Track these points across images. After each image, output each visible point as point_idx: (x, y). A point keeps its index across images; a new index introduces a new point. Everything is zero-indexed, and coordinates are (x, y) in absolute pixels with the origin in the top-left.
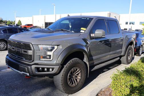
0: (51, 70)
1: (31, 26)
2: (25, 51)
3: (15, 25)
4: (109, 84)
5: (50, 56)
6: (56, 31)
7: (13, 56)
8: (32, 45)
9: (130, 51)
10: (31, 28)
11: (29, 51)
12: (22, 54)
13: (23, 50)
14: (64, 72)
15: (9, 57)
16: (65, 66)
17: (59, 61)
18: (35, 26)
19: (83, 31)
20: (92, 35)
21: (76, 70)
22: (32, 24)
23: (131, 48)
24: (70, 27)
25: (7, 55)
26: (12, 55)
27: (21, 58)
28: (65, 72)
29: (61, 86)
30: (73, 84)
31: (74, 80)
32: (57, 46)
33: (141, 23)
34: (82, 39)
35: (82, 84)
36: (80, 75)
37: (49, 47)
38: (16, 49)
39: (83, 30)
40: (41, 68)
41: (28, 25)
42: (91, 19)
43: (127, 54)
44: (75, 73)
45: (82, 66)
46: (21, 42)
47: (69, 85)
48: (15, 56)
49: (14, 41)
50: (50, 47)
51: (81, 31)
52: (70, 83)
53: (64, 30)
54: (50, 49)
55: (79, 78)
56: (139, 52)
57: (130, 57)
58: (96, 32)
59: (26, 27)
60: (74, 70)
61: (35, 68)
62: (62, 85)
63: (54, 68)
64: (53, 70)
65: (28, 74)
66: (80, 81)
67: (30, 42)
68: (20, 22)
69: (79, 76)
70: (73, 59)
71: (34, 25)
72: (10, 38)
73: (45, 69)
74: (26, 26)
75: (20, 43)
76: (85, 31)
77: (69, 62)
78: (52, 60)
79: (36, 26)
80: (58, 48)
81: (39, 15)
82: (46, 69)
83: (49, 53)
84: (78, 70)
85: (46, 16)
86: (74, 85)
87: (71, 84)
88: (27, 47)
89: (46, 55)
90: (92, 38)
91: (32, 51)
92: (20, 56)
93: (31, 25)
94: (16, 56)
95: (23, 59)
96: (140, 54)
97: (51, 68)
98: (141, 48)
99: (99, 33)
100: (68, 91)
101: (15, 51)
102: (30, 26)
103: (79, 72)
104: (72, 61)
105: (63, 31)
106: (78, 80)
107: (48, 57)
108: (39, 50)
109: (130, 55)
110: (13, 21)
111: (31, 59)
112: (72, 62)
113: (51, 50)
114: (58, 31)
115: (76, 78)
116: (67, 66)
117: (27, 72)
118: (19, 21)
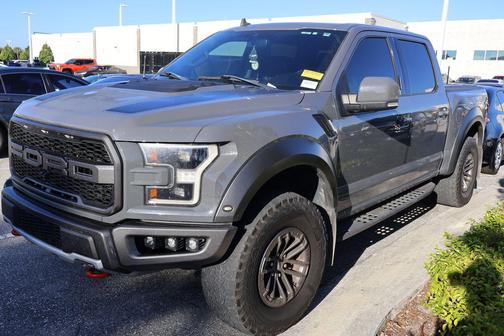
0: (193, 244)
1: (91, 67)
2: (81, 170)
3: (32, 62)
4: (412, 291)
5: (189, 188)
6: (203, 85)
7: (29, 187)
8: (113, 142)
9: (469, 157)
10: (89, 74)
11: (100, 168)
12: (69, 178)
13: (74, 164)
14: (245, 251)
15: (14, 188)
16: (250, 228)
17: (226, 209)
18: (105, 67)
19: (313, 85)
20: (346, 100)
21: (292, 239)
22: (92, 58)
23: (474, 146)
24: (255, 66)
25: (8, 183)
26: (27, 181)
27: (68, 197)
28: (249, 252)
29: (235, 307)
30: (277, 295)
31: (280, 279)
32: (215, 147)
33: (479, 55)
34: (314, 116)
35: (310, 293)
36: (302, 258)
37: (185, 153)
38: (44, 160)
39: (311, 79)
40: (150, 239)
41: (79, 62)
42: (338, 35)
43: (461, 169)
44: (287, 253)
45: (314, 226)
46: (63, 130)
47: (265, 300)
48: (38, 186)
49: (36, 126)
50: (187, 150)
51: (305, 84)
52: (269, 293)
53: (233, 78)
54: (187, 158)
55: (301, 270)
56: (494, 159)
57: (468, 178)
58: (362, 88)
59: (70, 70)
60: (283, 240)
61: (129, 237)
62: (239, 305)
63: (206, 238)
64: (200, 245)
65: (99, 264)
66: (303, 284)
67: (104, 131)
68: (47, 50)
69: (301, 264)
70: (280, 198)
71: (100, 62)
72: (16, 112)
73: (170, 240)
74: (72, 67)
75: (62, 135)
76: (319, 81)
77: (265, 211)
78: (196, 205)
79: (109, 67)
80: (221, 155)
81: (117, 25)
82: (172, 243)
83: (184, 176)
84: (297, 240)
85: (143, 28)
86: (284, 302)
87: (272, 295)
88: (92, 149)
89: (172, 185)
90: (346, 112)
91: (111, 168)
92: (59, 186)
93: (90, 62)
94: (45, 189)
95: (75, 200)
96: (496, 166)
97: (196, 237)
98: (499, 145)
99: (373, 89)
100: (262, 327)
101: (41, 166)
102: (87, 66)
103: (302, 246)
104: (277, 207)
105: (231, 82)
106: (297, 280)
107: (181, 193)
108: (144, 164)
109: (470, 173)
110: (23, 48)
111: (108, 202)
112: (274, 210)
113: (193, 164)
114: (213, 83)
115: (290, 273)
116: (258, 228)
117: (96, 256)
118: (45, 47)
